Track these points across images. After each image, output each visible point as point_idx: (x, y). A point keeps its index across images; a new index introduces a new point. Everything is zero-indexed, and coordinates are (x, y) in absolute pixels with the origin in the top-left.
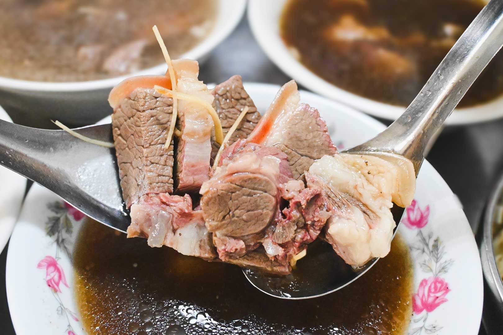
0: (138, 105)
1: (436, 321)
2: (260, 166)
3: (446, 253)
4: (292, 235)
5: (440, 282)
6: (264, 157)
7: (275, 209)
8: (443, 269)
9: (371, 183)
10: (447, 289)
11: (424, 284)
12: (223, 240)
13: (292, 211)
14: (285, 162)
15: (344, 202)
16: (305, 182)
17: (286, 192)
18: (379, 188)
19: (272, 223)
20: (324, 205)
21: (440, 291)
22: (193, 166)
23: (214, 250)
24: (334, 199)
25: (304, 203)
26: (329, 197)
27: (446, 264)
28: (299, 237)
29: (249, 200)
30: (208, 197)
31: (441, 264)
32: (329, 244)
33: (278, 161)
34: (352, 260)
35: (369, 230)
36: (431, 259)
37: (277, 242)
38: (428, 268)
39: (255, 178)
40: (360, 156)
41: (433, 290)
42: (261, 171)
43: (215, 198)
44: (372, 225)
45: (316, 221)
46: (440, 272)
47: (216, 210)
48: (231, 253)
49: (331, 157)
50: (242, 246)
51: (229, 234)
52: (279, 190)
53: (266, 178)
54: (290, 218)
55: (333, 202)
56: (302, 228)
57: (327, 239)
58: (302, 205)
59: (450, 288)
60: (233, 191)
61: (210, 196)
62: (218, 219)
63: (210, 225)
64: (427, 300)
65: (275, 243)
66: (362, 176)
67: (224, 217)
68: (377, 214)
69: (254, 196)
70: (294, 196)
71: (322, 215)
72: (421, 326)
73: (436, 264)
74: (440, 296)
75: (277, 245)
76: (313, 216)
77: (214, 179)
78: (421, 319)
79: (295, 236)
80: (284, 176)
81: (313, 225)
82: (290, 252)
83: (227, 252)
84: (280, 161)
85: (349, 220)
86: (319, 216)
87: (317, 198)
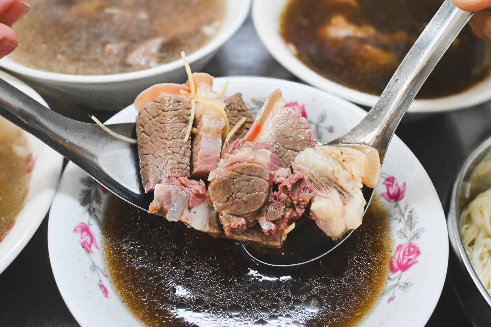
0: (164, 106)
1: (408, 279)
2: (255, 156)
3: (418, 222)
4: (281, 213)
5: (412, 247)
6: (258, 150)
7: (269, 191)
8: (416, 236)
9: (345, 169)
10: (418, 253)
11: (400, 248)
12: (228, 219)
13: (280, 193)
14: (275, 155)
15: (323, 185)
16: (292, 170)
17: (277, 177)
18: (351, 173)
19: (267, 203)
20: (307, 188)
21: (413, 254)
22: (207, 157)
23: (221, 227)
24: (315, 182)
25: (289, 186)
26: (311, 181)
27: (418, 232)
28: (288, 214)
29: (247, 184)
30: (215, 183)
31: (414, 231)
32: (313, 220)
33: (269, 152)
34: (332, 233)
35: (344, 206)
36: (406, 227)
37: (270, 219)
38: (404, 235)
39: (252, 166)
40: (337, 147)
41: (407, 254)
42: (256, 161)
43: (220, 183)
44: (345, 202)
45: (301, 201)
46: (413, 238)
47: (221, 193)
48: (235, 228)
49: (312, 149)
50: (243, 223)
51: (233, 213)
52: (272, 176)
53: (260, 166)
54: (279, 199)
55: (314, 185)
56: (289, 207)
57: (311, 216)
58: (288, 188)
59: (421, 251)
60: (235, 177)
61: (216, 182)
62: (224, 201)
63: (217, 206)
64: (401, 261)
65: (269, 221)
66: (338, 163)
67: (228, 199)
68: (351, 193)
69: (251, 181)
70: (282, 181)
71: (306, 196)
72: (396, 283)
73: (410, 232)
74: (412, 258)
75: (270, 221)
76: (298, 197)
77: (219, 169)
78: (396, 278)
79: (285, 214)
80: (275, 165)
81: (298, 204)
82: (281, 227)
83: (231, 228)
84: (271, 153)
85: (327, 199)
86: (303, 197)
87: (301, 182)
